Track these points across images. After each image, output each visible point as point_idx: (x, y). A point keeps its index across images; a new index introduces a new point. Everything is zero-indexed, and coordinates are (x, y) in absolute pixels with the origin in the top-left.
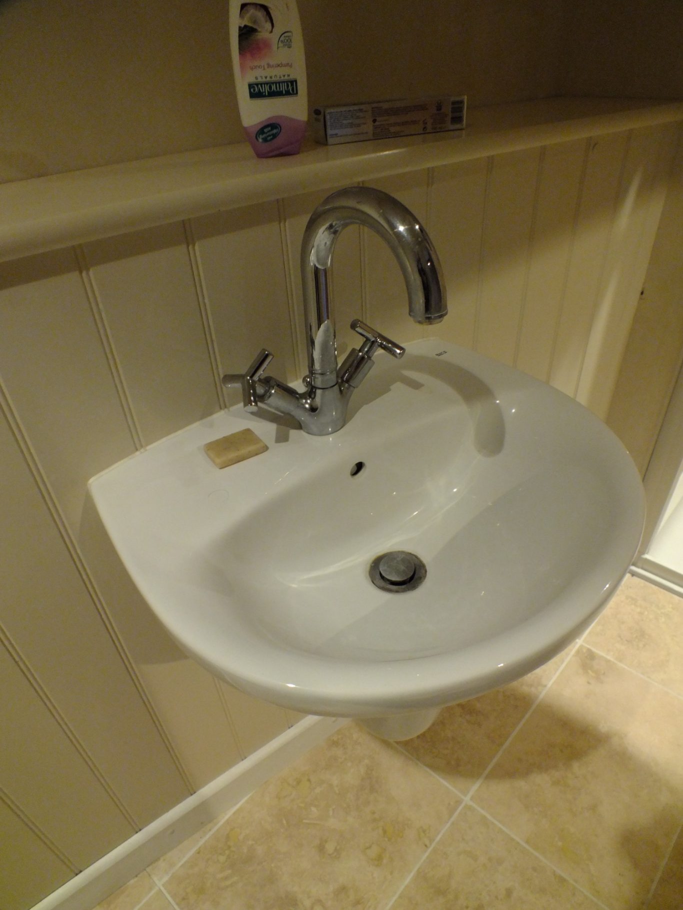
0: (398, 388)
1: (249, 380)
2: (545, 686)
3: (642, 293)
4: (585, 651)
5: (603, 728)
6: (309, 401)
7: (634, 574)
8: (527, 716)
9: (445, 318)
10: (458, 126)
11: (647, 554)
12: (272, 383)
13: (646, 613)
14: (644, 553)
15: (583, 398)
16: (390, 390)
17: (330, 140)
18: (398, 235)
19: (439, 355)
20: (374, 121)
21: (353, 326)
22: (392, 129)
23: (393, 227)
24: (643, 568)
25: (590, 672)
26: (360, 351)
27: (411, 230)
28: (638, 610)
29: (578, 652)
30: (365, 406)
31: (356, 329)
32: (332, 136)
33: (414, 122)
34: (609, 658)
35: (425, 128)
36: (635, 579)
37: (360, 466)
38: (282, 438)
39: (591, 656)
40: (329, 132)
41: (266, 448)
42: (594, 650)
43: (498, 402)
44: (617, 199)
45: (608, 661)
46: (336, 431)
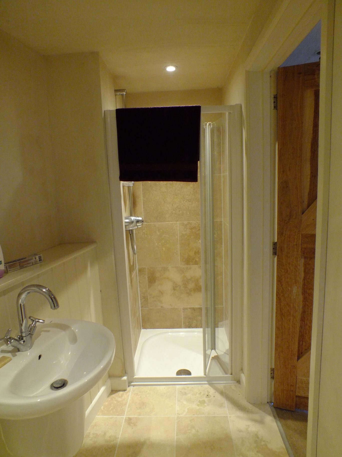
0: (43, 333)
1: (6, 338)
2: (118, 438)
3: (101, 291)
4: (127, 419)
5: (142, 440)
6: (22, 341)
7: (134, 386)
8: (116, 452)
9: (59, 308)
10: (41, 262)
11: (135, 376)
12: (11, 338)
13: (142, 396)
14: (134, 376)
15: (94, 320)
16: (41, 335)
17: (8, 272)
18: (44, 292)
19: (51, 322)
20: (20, 265)
21: (30, 318)
22: (25, 266)
23: (42, 290)
24: (136, 382)
25: (131, 424)
26: (32, 324)
27: (46, 290)
28: (139, 396)
29: (125, 420)
30: (36, 341)
31: (31, 318)
32: (9, 271)
33: (30, 263)
34: (136, 416)
35: (33, 264)
36: (135, 387)
37: (40, 357)
38: (14, 356)
39: (130, 419)
40: (8, 270)
41: (11, 360)
42: (130, 417)
43: (72, 329)
44: (86, 268)
45: (136, 418)
46: (31, 348)
